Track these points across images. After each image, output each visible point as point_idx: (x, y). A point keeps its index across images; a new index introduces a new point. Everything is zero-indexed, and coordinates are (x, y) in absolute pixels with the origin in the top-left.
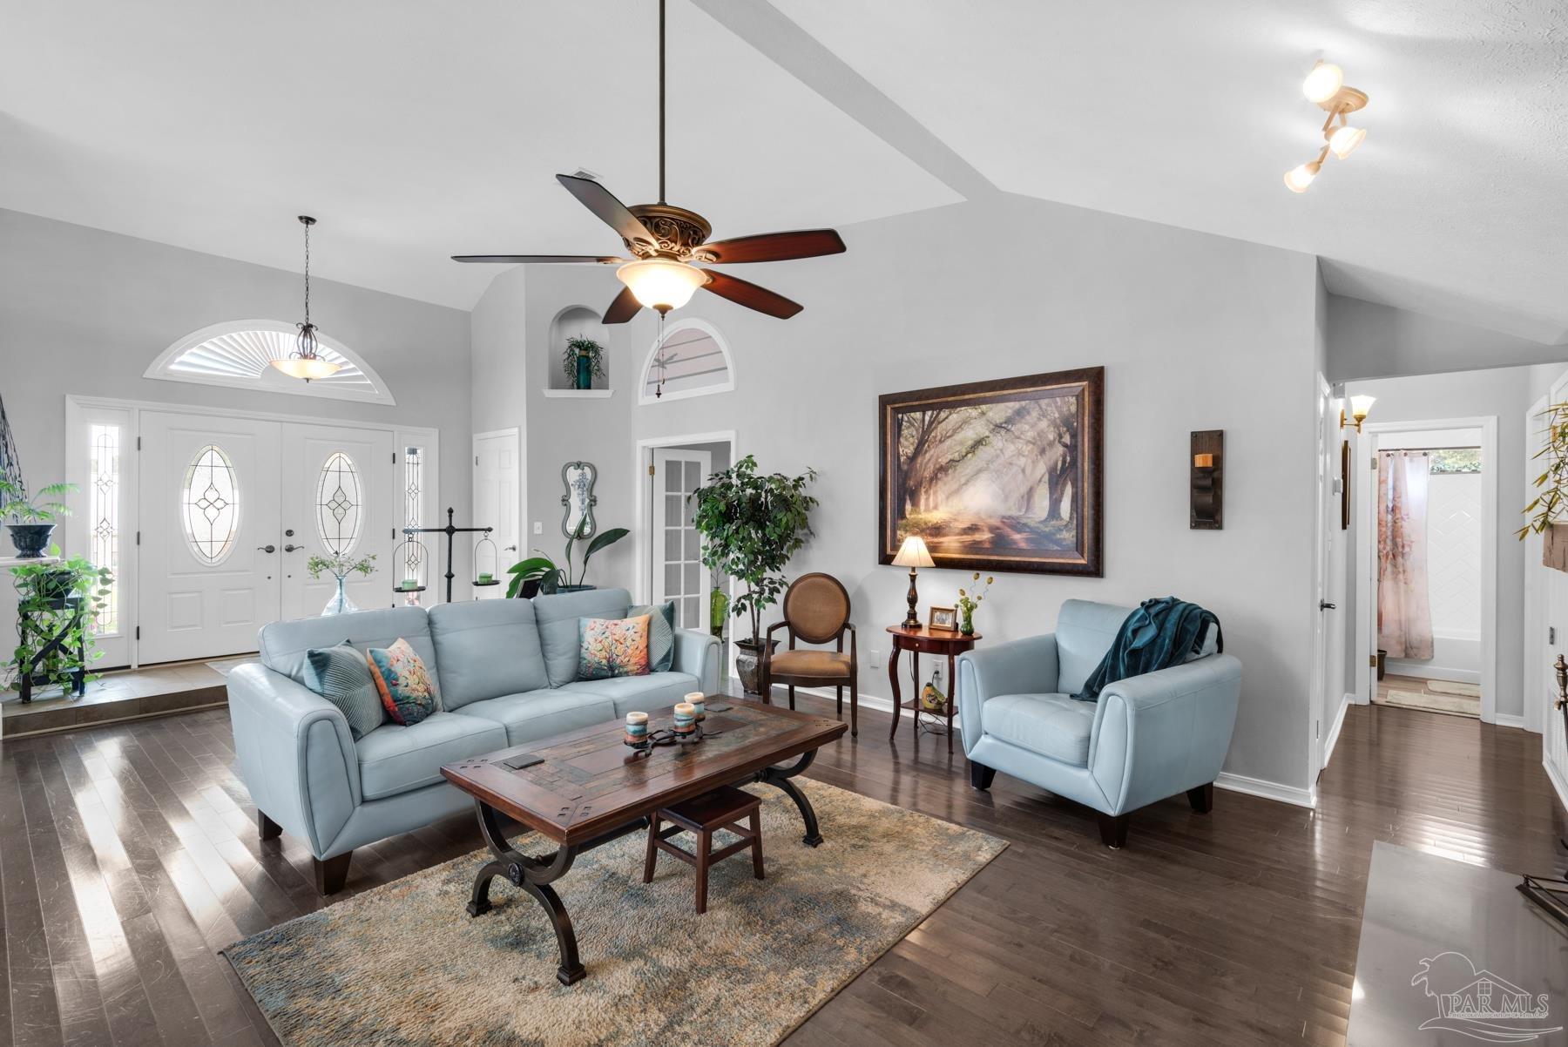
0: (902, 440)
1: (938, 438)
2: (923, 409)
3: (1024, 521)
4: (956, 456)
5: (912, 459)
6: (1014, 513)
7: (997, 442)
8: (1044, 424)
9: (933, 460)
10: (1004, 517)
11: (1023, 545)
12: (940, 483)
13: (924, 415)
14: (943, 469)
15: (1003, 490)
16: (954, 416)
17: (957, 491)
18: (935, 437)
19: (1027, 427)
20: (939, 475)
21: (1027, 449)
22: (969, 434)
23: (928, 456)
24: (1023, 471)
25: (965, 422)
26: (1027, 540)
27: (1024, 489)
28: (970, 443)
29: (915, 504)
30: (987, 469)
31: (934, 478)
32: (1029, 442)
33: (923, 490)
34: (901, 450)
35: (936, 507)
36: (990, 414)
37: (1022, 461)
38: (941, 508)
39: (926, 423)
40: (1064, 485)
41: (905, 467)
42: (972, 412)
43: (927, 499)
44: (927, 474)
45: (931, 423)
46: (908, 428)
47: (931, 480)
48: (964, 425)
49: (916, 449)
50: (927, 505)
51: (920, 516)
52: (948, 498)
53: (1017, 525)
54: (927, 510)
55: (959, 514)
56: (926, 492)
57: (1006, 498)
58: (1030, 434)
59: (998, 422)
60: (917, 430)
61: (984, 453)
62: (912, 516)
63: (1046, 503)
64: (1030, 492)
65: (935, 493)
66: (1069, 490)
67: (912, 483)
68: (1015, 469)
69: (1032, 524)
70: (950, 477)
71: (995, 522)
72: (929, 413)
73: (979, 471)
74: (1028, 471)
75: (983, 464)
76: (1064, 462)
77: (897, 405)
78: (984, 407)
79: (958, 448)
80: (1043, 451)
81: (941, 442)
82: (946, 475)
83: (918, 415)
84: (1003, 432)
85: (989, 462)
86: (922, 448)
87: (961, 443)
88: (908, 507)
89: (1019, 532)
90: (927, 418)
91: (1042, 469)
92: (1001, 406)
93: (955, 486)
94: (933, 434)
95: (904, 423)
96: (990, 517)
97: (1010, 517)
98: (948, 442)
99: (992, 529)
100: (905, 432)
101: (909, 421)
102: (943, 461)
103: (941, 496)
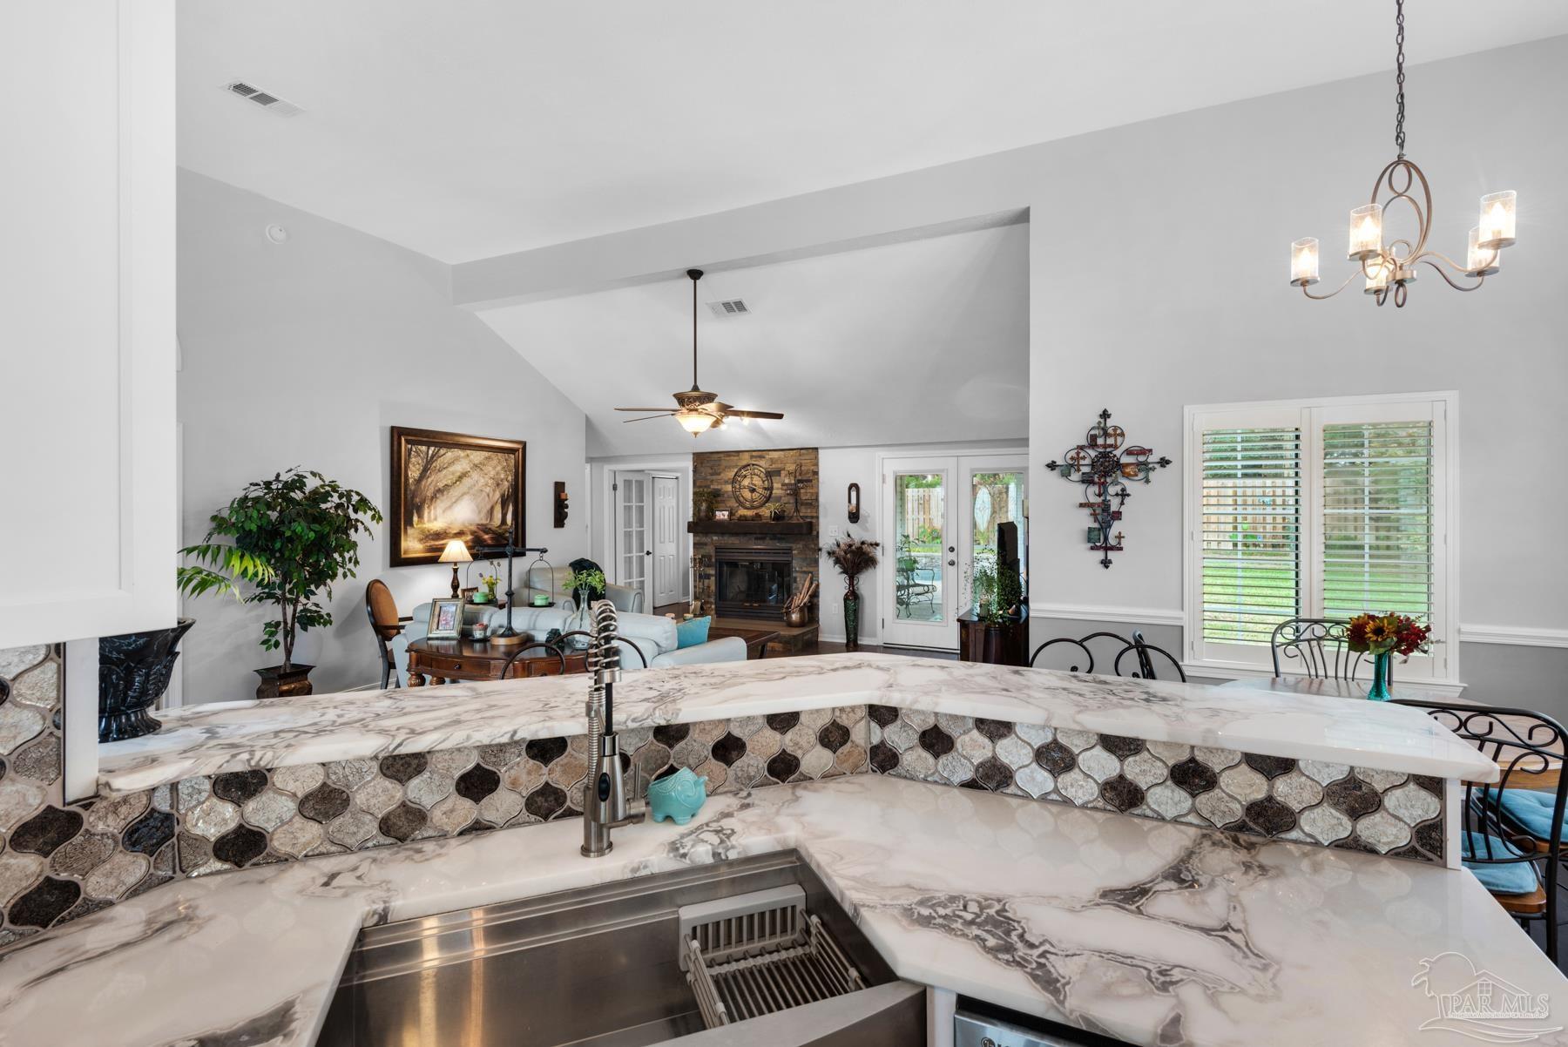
0: (411, 466)
1: (438, 468)
2: (429, 445)
3: (489, 526)
4: (449, 482)
5: (419, 481)
6: (484, 522)
7: (475, 475)
8: (499, 468)
9: (434, 483)
10: (478, 525)
11: (490, 542)
12: (438, 501)
13: (428, 449)
14: (440, 491)
15: (477, 507)
16: (449, 454)
17: (450, 507)
18: (435, 467)
19: (491, 468)
20: (438, 495)
21: (490, 482)
22: (459, 468)
23: (430, 480)
24: (488, 495)
25: (457, 459)
26: (492, 539)
27: (489, 507)
28: (459, 474)
29: (420, 516)
30: (468, 493)
31: (434, 498)
32: (491, 478)
33: (426, 506)
34: (410, 474)
35: (436, 518)
36: (472, 457)
37: (488, 489)
38: (439, 519)
39: (430, 455)
40: (509, 505)
41: (413, 488)
42: (461, 453)
43: (429, 513)
44: (429, 494)
45: (433, 456)
46: (415, 457)
47: (432, 498)
48: (455, 462)
49: (421, 474)
50: (429, 517)
51: (424, 526)
52: (444, 512)
53: (486, 530)
54: (429, 521)
55: (451, 523)
56: (428, 507)
57: (479, 512)
58: (492, 473)
59: (476, 462)
60: (422, 459)
61: (467, 482)
62: (419, 526)
63: (500, 516)
64: (492, 509)
65: (435, 508)
66: (511, 508)
67: (418, 500)
68: (484, 494)
69: (494, 528)
70: (445, 497)
71: (474, 528)
72: (433, 448)
73: (463, 495)
74: (491, 495)
75: (466, 489)
76: (508, 491)
77: (410, 438)
78: (469, 452)
79: (451, 477)
80: (498, 485)
81: (439, 471)
82: (443, 495)
83: (424, 448)
84: (478, 470)
85: (470, 488)
86: (425, 475)
87: (453, 474)
88: (415, 518)
89: (487, 534)
90: (430, 452)
91: (497, 495)
92: (478, 453)
93: (449, 504)
94: (434, 464)
95: (413, 453)
96: (471, 525)
97: (482, 525)
98: (444, 472)
99: (473, 533)
100: (413, 460)
101: (416, 452)
102: (441, 485)
103: (439, 511)
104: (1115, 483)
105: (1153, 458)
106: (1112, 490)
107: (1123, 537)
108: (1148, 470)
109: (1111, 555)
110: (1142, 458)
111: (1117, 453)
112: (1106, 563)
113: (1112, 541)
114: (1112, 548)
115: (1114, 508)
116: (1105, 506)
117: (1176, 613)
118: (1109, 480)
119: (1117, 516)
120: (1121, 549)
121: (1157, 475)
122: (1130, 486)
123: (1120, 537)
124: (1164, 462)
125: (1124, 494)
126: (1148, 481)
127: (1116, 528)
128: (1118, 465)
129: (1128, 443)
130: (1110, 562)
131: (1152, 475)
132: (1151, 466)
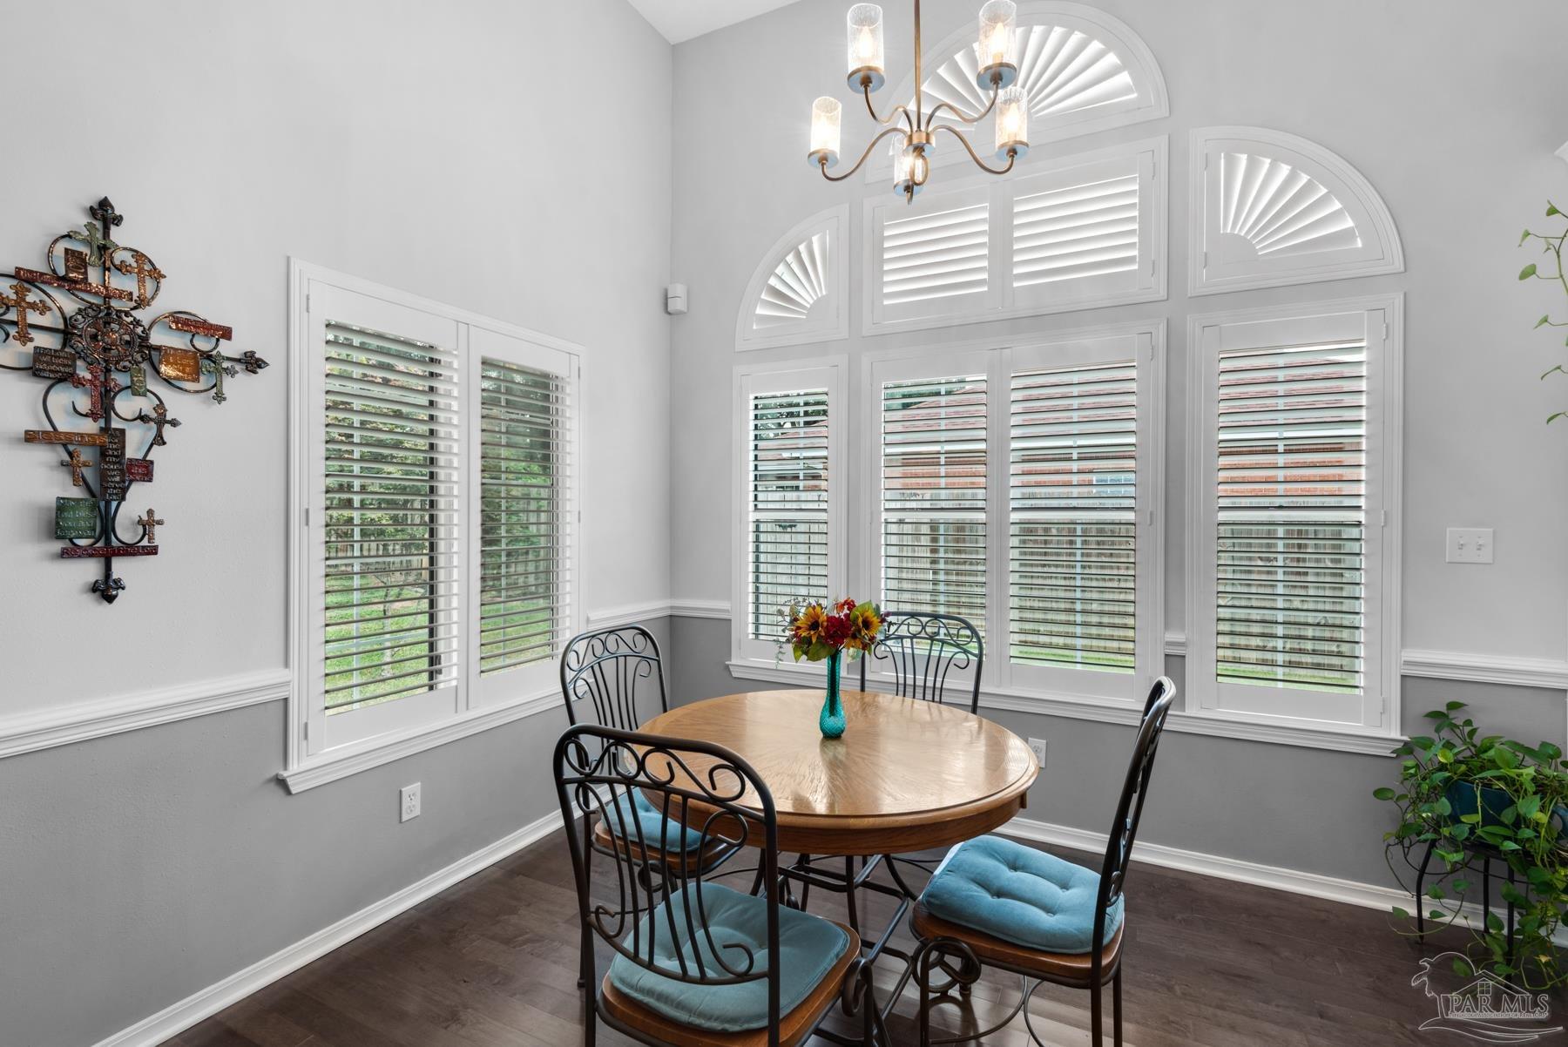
104: (136, 390)
105: (227, 349)
106: (126, 405)
107: (160, 523)
108: (220, 372)
109: (120, 568)
110: (203, 344)
111: (144, 315)
112: (106, 590)
113: (125, 532)
114: (130, 550)
115: (133, 451)
116: (109, 445)
117: (276, 674)
118: (121, 379)
119: (145, 470)
120: (153, 551)
121: (237, 385)
122: (175, 403)
123: (148, 524)
124: (252, 363)
125: (160, 420)
126: (220, 397)
127: (136, 502)
128: (144, 351)
129: (165, 302)
130: (119, 585)
131: (229, 385)
132: (225, 365)
